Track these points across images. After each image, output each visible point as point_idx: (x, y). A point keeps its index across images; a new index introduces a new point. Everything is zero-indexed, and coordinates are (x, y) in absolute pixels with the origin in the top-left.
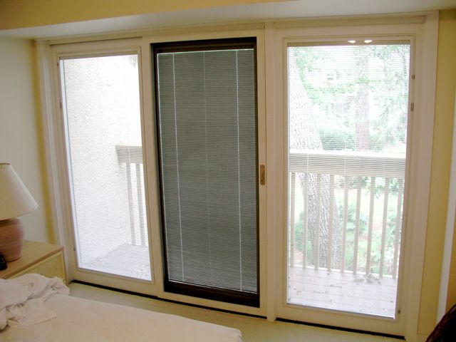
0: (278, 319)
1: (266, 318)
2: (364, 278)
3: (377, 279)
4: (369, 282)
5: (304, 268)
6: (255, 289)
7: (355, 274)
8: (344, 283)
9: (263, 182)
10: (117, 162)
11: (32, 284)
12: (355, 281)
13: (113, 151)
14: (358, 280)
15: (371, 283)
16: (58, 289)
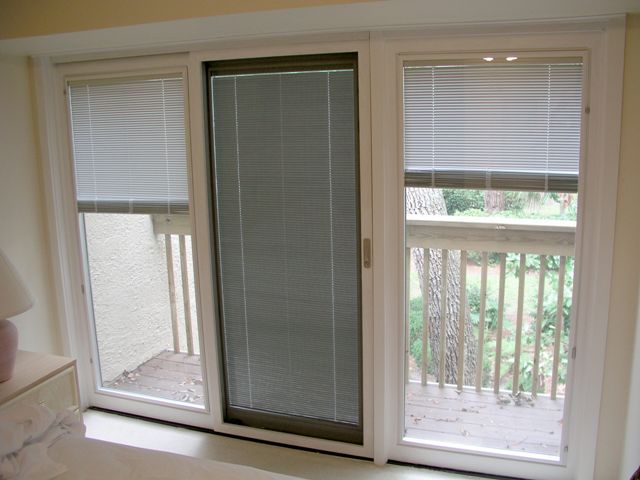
0: (390, 462)
1: (372, 460)
2: (509, 398)
3: (529, 400)
4: (518, 404)
5: (424, 384)
6: (356, 418)
7: (496, 392)
8: (482, 405)
9: (368, 264)
10: (152, 234)
11: (30, 422)
12: (498, 403)
13: (146, 218)
14: (502, 401)
15: (520, 405)
16: (69, 426)
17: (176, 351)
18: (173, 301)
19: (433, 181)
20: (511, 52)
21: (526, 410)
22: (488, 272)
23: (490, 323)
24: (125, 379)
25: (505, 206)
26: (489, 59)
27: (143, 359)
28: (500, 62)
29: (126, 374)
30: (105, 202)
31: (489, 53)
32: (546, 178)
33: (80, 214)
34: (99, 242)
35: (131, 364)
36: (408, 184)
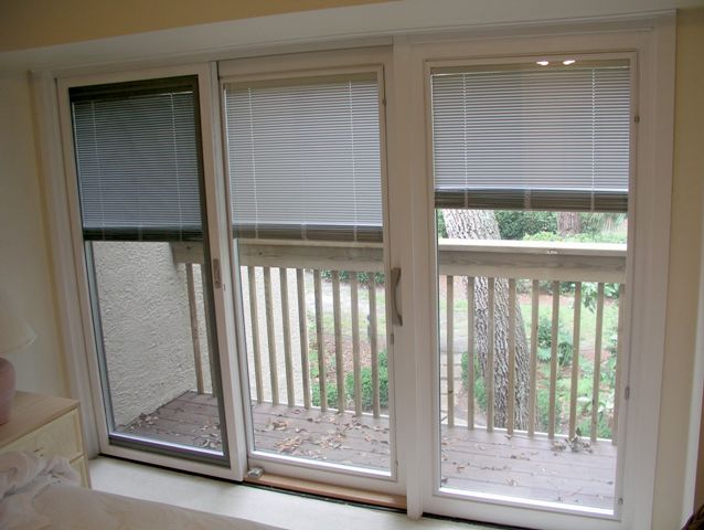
0: (426, 515)
1: (405, 510)
2: (565, 443)
3: (587, 446)
4: (575, 450)
5: (471, 427)
7: (551, 437)
8: (535, 451)
10: (171, 264)
11: (16, 470)
12: (552, 450)
13: (164, 246)
14: (556, 447)
15: (576, 451)
16: (60, 474)
17: (200, 392)
18: (195, 337)
19: (466, 201)
20: (569, 55)
21: (584, 457)
22: (561, 302)
23: (562, 359)
24: (142, 422)
25: (581, 228)
26: (545, 63)
27: (162, 400)
28: (556, 66)
29: (143, 417)
30: (114, 229)
31: (543, 56)
32: (592, 197)
33: (87, 243)
34: (110, 272)
35: (149, 406)
36: (439, 205)
